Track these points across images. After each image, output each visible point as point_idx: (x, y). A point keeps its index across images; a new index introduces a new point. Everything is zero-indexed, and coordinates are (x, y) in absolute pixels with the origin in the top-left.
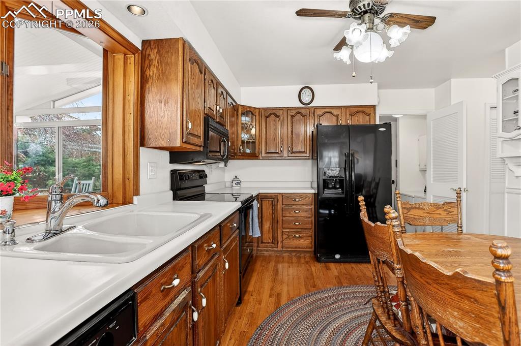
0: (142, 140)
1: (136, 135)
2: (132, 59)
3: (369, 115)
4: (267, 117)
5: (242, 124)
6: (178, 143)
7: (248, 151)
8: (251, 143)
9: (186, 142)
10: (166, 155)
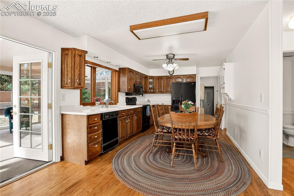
0: (119, 91)
1: (118, 90)
2: (117, 73)
3: (193, 78)
4: (158, 79)
5: (150, 82)
6: (127, 92)
7: (152, 91)
8: (153, 88)
9: (128, 91)
10: (125, 94)
